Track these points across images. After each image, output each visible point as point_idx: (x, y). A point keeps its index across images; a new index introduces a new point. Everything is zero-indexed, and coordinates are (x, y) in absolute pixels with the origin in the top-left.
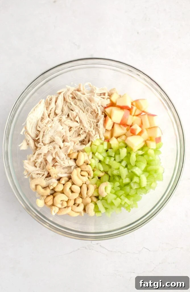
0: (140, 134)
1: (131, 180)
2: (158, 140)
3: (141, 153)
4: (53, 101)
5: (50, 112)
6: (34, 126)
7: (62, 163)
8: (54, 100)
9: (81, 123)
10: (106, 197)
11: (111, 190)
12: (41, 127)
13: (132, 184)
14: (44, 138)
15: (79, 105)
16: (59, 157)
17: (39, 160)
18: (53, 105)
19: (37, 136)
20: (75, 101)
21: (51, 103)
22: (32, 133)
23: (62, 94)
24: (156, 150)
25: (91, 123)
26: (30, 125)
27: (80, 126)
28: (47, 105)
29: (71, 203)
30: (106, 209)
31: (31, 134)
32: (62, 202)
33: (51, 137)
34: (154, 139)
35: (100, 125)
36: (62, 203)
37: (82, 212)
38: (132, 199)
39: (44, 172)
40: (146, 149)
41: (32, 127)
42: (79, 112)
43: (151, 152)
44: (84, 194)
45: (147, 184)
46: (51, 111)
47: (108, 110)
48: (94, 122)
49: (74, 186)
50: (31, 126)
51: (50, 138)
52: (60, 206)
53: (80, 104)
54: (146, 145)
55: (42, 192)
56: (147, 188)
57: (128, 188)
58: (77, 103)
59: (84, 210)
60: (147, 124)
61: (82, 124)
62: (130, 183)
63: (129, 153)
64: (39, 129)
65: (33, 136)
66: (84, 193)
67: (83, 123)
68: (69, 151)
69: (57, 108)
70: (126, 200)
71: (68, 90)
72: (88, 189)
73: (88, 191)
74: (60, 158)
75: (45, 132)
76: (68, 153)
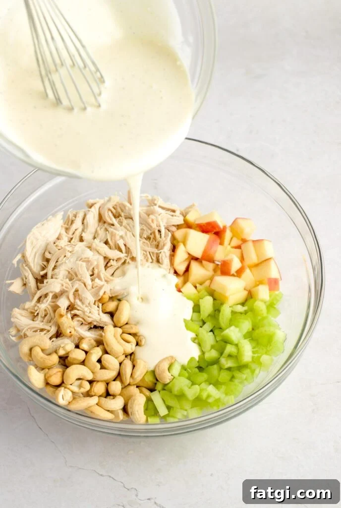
0: (239, 273)
1: (221, 354)
2: (273, 284)
3: (240, 309)
4: (79, 217)
5: (72, 236)
6: (41, 252)
7: (86, 309)
8: (81, 216)
9: (128, 254)
10: (171, 383)
11: (181, 371)
12: (52, 252)
13: (223, 360)
14: (56, 270)
15: (126, 225)
16: (81, 300)
17: (42, 305)
18: (78, 224)
19: (43, 269)
20: (120, 219)
21: (75, 220)
22: (35, 263)
23: (97, 206)
24: (271, 306)
25: (147, 255)
26: (32, 249)
27: (126, 258)
28: (68, 225)
29: (100, 388)
30: (169, 408)
31: (32, 265)
32: (80, 381)
33: (70, 271)
34: (266, 281)
35: (163, 258)
36: (81, 383)
37: (121, 413)
38: (223, 388)
39: (51, 327)
40: (250, 302)
41: (36, 254)
42: (126, 235)
43: (260, 306)
44: (125, 375)
45: (253, 357)
46: (73, 234)
47: (179, 234)
48: (153, 253)
49: (106, 356)
50: (35, 250)
51: (67, 273)
52: (75, 389)
53: (128, 224)
54: (250, 296)
55: (42, 358)
56: (253, 366)
57: (214, 369)
58: (122, 222)
59: (125, 410)
60: (252, 257)
61: (130, 255)
62: (219, 358)
63: (217, 310)
64: (48, 256)
65: (36, 268)
66: (125, 372)
67: (131, 253)
68: (101, 293)
69: (85, 230)
70: (211, 389)
71: (109, 201)
72: (134, 366)
73: (134, 370)
74: (83, 303)
75: (60, 259)
76: (99, 295)
